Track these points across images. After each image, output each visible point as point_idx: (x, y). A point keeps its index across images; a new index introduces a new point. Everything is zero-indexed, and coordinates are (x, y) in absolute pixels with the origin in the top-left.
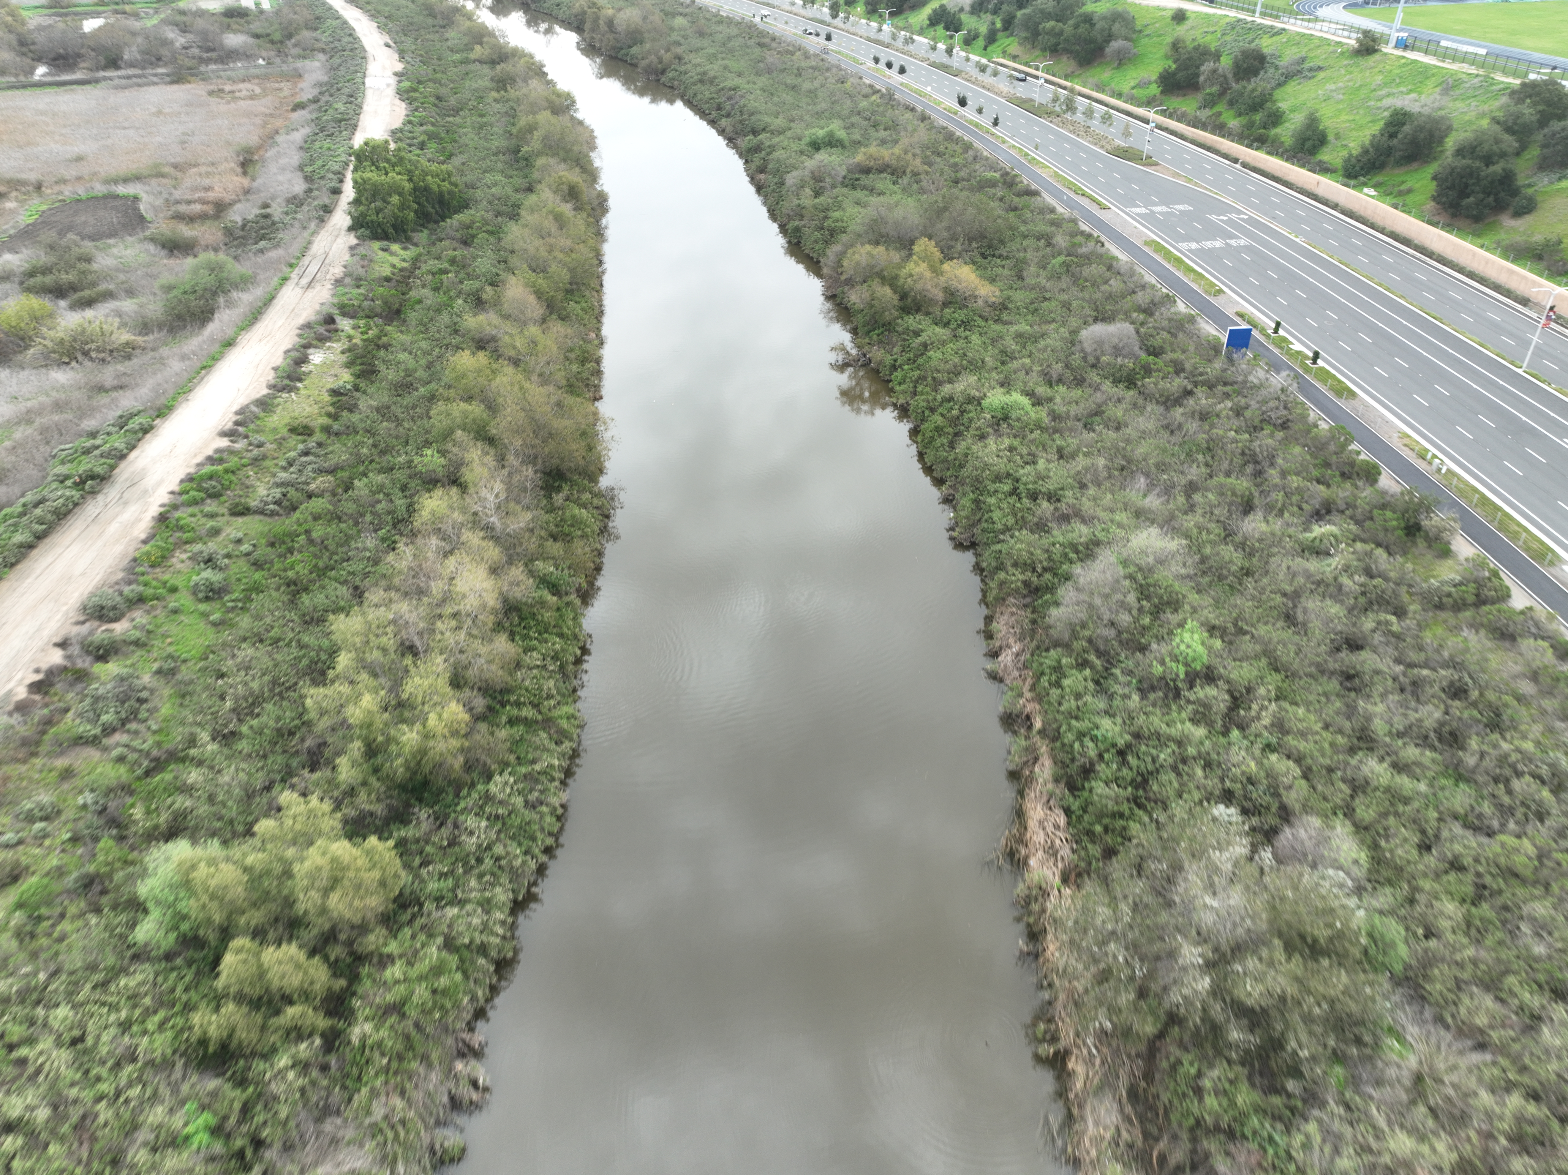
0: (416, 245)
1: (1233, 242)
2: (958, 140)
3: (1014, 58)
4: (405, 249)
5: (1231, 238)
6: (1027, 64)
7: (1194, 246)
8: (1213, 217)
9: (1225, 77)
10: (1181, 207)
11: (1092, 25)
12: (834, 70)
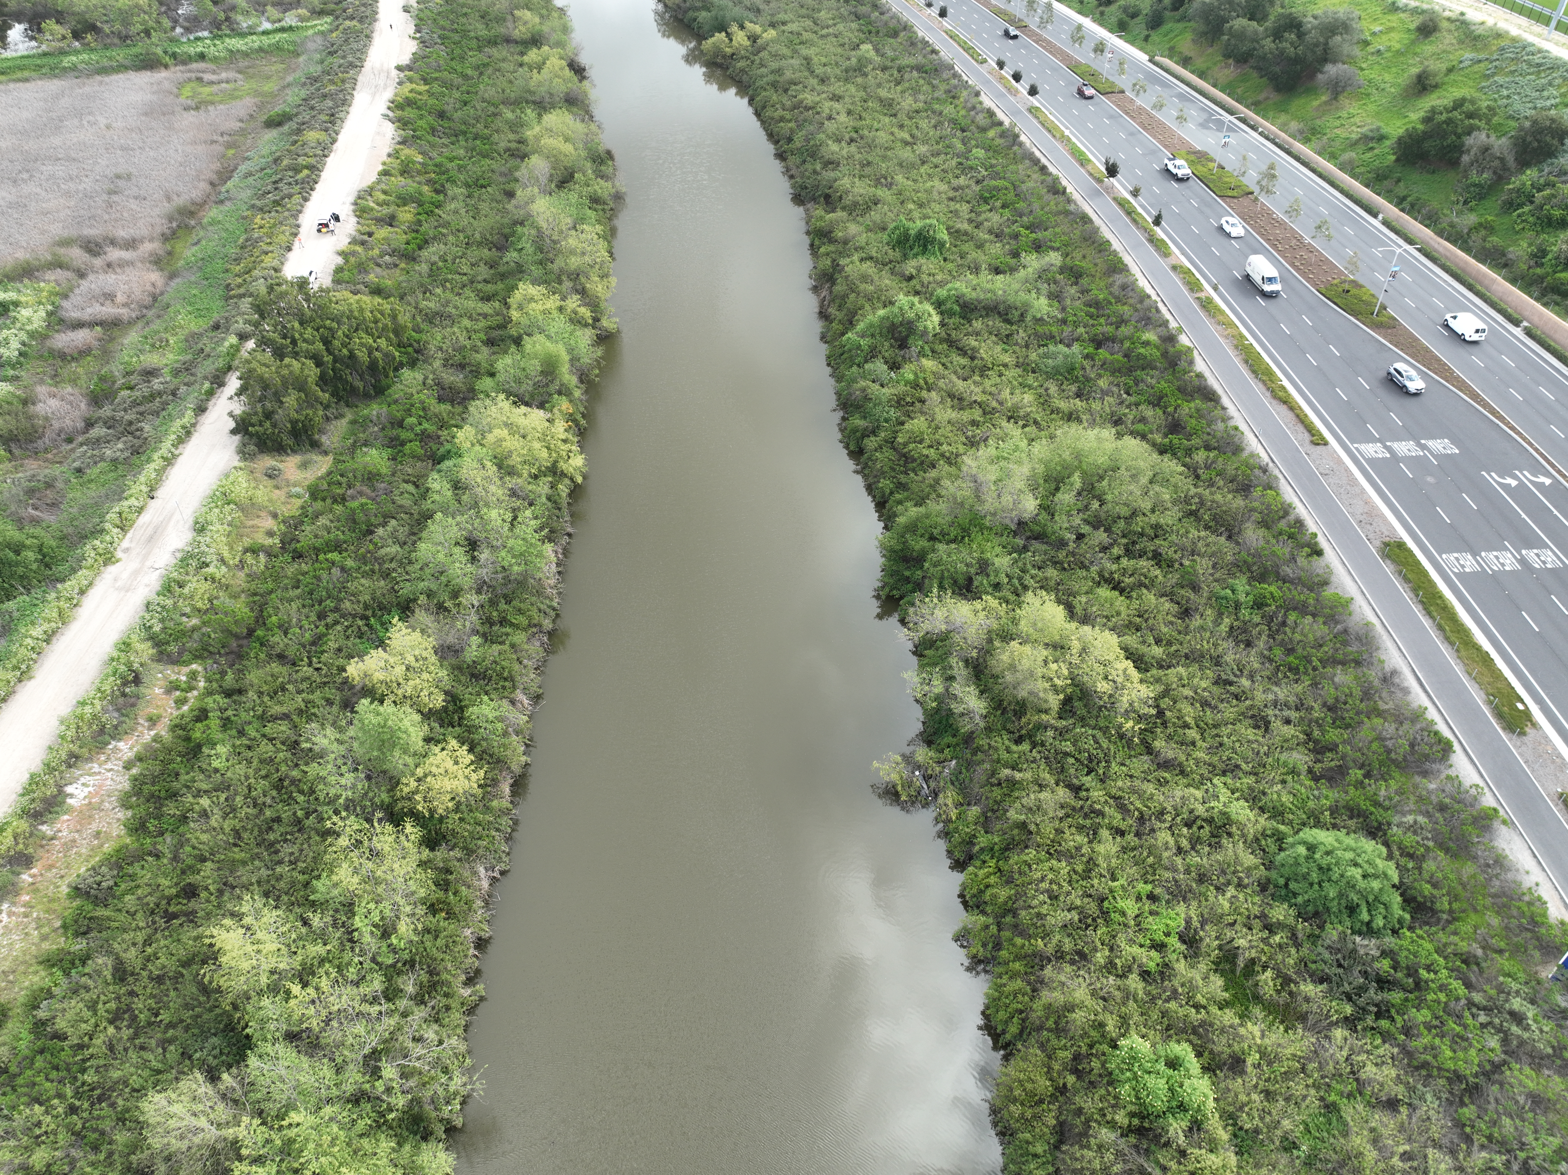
0: (326, 453)
1: (1530, 555)
2: (1103, 247)
3: (1185, 62)
4: (304, 466)
5: (1530, 547)
6: (1202, 75)
7: (1469, 563)
8: (1493, 478)
9: (1502, 160)
10: (1440, 446)
11: (1301, 35)
12: (946, 75)
